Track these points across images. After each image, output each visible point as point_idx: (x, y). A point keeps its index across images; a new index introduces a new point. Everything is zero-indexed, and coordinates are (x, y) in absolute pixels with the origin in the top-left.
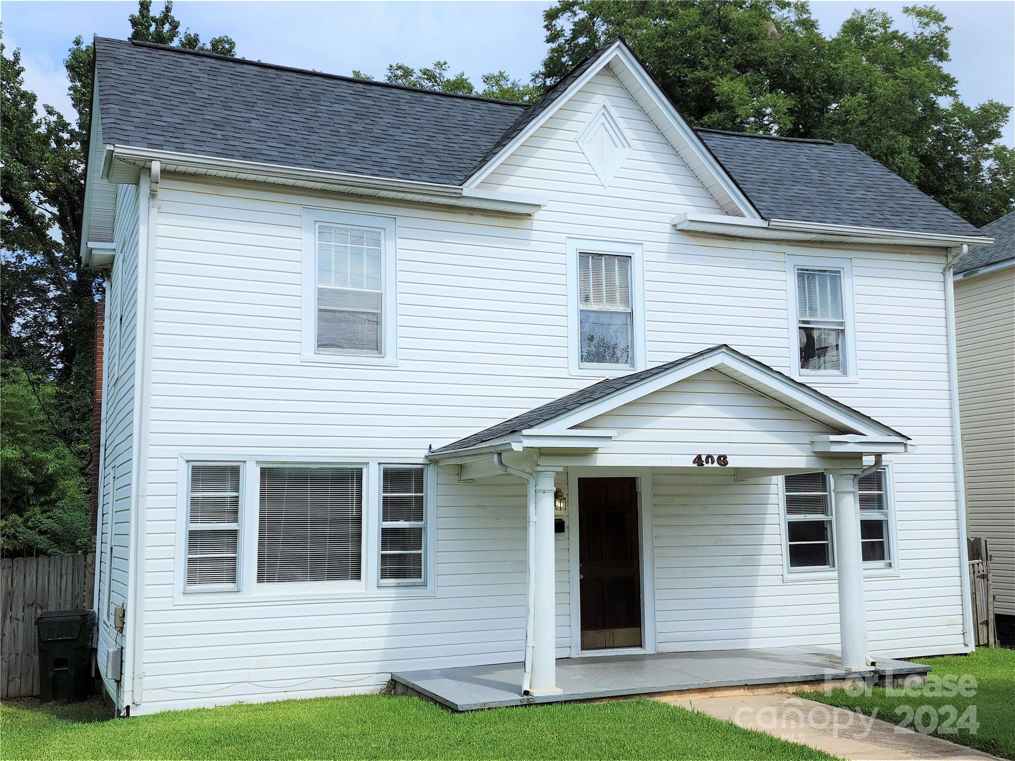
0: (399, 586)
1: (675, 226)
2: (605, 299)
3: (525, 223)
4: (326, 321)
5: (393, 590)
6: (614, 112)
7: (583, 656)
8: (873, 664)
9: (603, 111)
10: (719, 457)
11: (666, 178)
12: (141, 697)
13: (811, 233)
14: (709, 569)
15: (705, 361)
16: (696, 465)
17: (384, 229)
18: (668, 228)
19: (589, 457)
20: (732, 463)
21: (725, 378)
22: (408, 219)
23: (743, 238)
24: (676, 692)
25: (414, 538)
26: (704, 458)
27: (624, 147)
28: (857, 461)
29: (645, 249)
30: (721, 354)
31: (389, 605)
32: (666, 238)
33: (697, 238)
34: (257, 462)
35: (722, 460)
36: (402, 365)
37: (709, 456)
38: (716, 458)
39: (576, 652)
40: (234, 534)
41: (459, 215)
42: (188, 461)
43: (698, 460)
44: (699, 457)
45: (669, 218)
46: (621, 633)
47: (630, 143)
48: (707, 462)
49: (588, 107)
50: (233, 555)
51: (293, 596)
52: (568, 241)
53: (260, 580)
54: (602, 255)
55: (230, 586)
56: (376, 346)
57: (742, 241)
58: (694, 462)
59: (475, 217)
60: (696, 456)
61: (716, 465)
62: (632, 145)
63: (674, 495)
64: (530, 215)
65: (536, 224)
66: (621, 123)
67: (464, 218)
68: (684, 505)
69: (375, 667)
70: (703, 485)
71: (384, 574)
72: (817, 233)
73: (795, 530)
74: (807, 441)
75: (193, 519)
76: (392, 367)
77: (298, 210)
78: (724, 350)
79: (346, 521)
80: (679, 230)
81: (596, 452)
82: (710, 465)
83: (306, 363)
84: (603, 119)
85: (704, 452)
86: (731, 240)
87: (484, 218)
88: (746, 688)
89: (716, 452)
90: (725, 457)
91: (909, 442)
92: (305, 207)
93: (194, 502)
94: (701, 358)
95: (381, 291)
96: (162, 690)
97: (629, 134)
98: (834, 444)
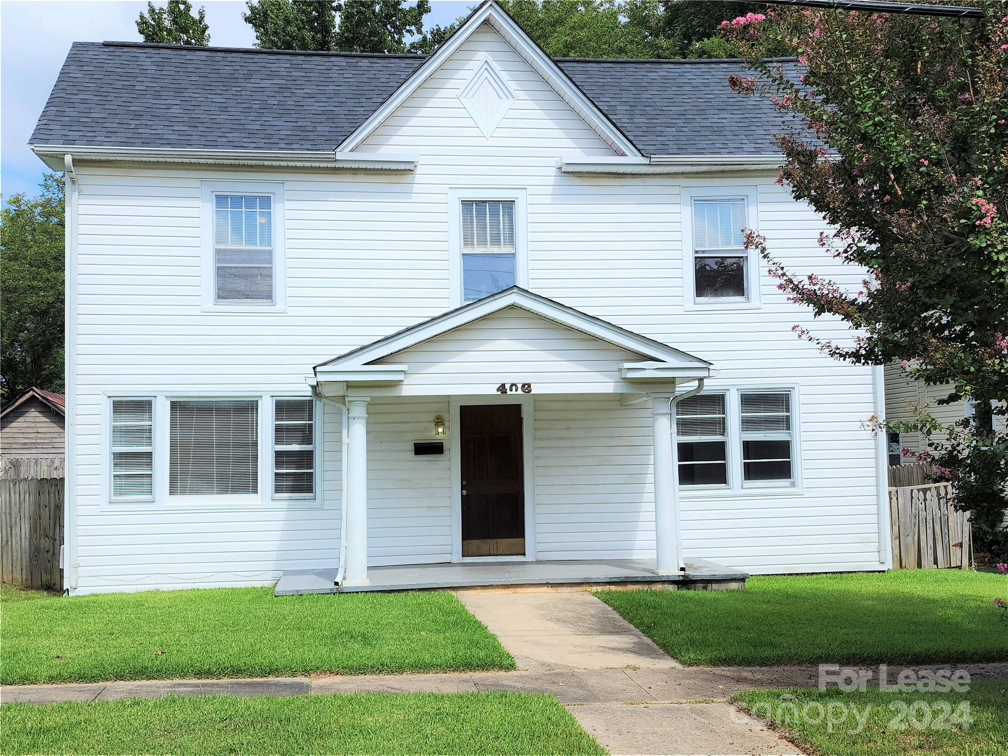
0: (290, 499)
1: (560, 168)
2: (489, 242)
3: (407, 178)
4: (223, 276)
5: (286, 503)
6: (496, 66)
7: (463, 561)
8: (682, 569)
9: (486, 66)
10: (523, 386)
11: (551, 124)
12: (77, 582)
13: (700, 165)
14: (594, 486)
15: (497, 301)
16: (499, 393)
17: (274, 194)
18: (553, 172)
19: (394, 388)
20: (535, 390)
21: (530, 315)
22: (294, 182)
23: (633, 175)
24: (479, 588)
25: (306, 458)
26: (507, 387)
27: (508, 99)
28: (670, 385)
29: (528, 193)
30: (514, 294)
31: (282, 515)
32: (551, 180)
33: (584, 178)
34: (167, 397)
35: (527, 387)
36: (291, 311)
37: (512, 385)
38: (520, 386)
39: (457, 557)
40: (149, 455)
41: (343, 176)
42: (109, 397)
43: (502, 389)
44: (503, 385)
45: (554, 162)
46: (504, 543)
47: (513, 95)
48: (511, 390)
49: (471, 65)
50: (150, 473)
51: (201, 506)
52: (450, 192)
53: (172, 492)
54: (486, 202)
55: (148, 497)
56: (268, 296)
57: (633, 178)
58: (498, 390)
59: (359, 176)
60: (500, 385)
61: (520, 392)
62: (515, 96)
63: (556, 420)
64: (410, 170)
65: (418, 178)
66: (504, 76)
67: (348, 178)
68: (567, 429)
69: (271, 565)
70: (587, 410)
71: (278, 489)
72: (707, 165)
73: (685, 451)
74: (615, 368)
75: (115, 442)
76: (283, 313)
77: (197, 183)
78: (515, 290)
79: (247, 445)
80: (564, 172)
81: (401, 383)
82: (514, 392)
83: (206, 313)
84: (486, 74)
85: (508, 381)
86: (620, 178)
87: (366, 176)
88: (550, 586)
89: (520, 380)
90: (529, 385)
91: (711, 367)
92: (202, 180)
93: (116, 430)
94: (493, 298)
95: (271, 248)
96: (93, 578)
97: (512, 86)
98: (631, 371)
